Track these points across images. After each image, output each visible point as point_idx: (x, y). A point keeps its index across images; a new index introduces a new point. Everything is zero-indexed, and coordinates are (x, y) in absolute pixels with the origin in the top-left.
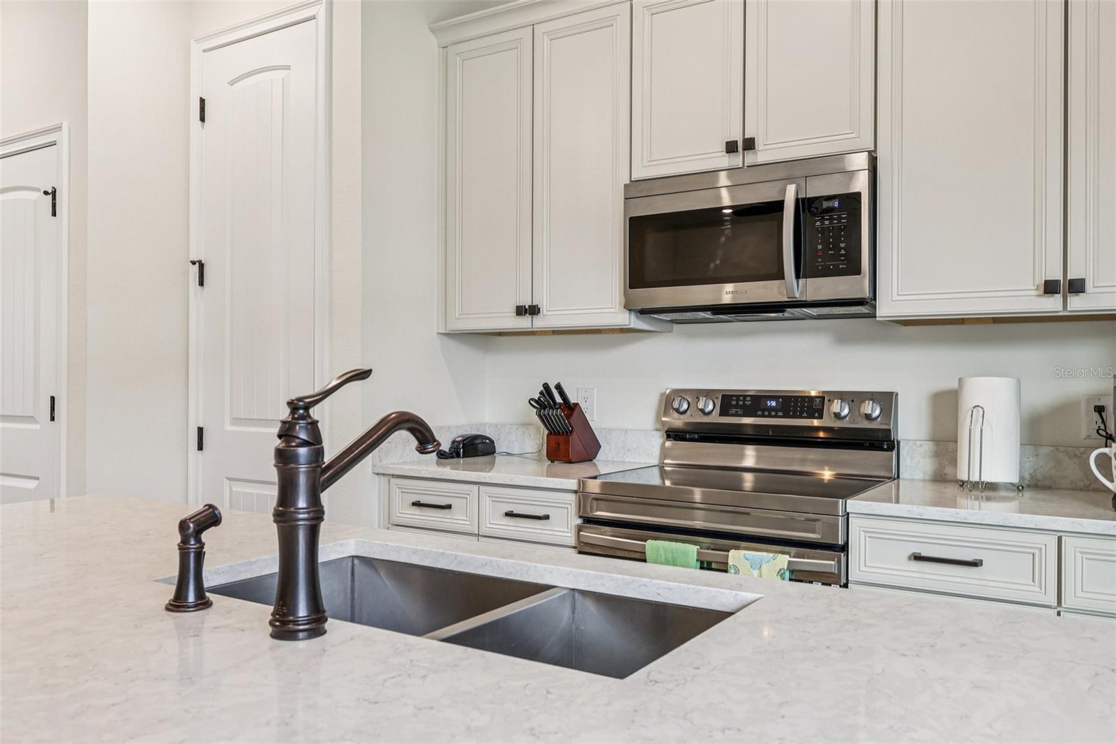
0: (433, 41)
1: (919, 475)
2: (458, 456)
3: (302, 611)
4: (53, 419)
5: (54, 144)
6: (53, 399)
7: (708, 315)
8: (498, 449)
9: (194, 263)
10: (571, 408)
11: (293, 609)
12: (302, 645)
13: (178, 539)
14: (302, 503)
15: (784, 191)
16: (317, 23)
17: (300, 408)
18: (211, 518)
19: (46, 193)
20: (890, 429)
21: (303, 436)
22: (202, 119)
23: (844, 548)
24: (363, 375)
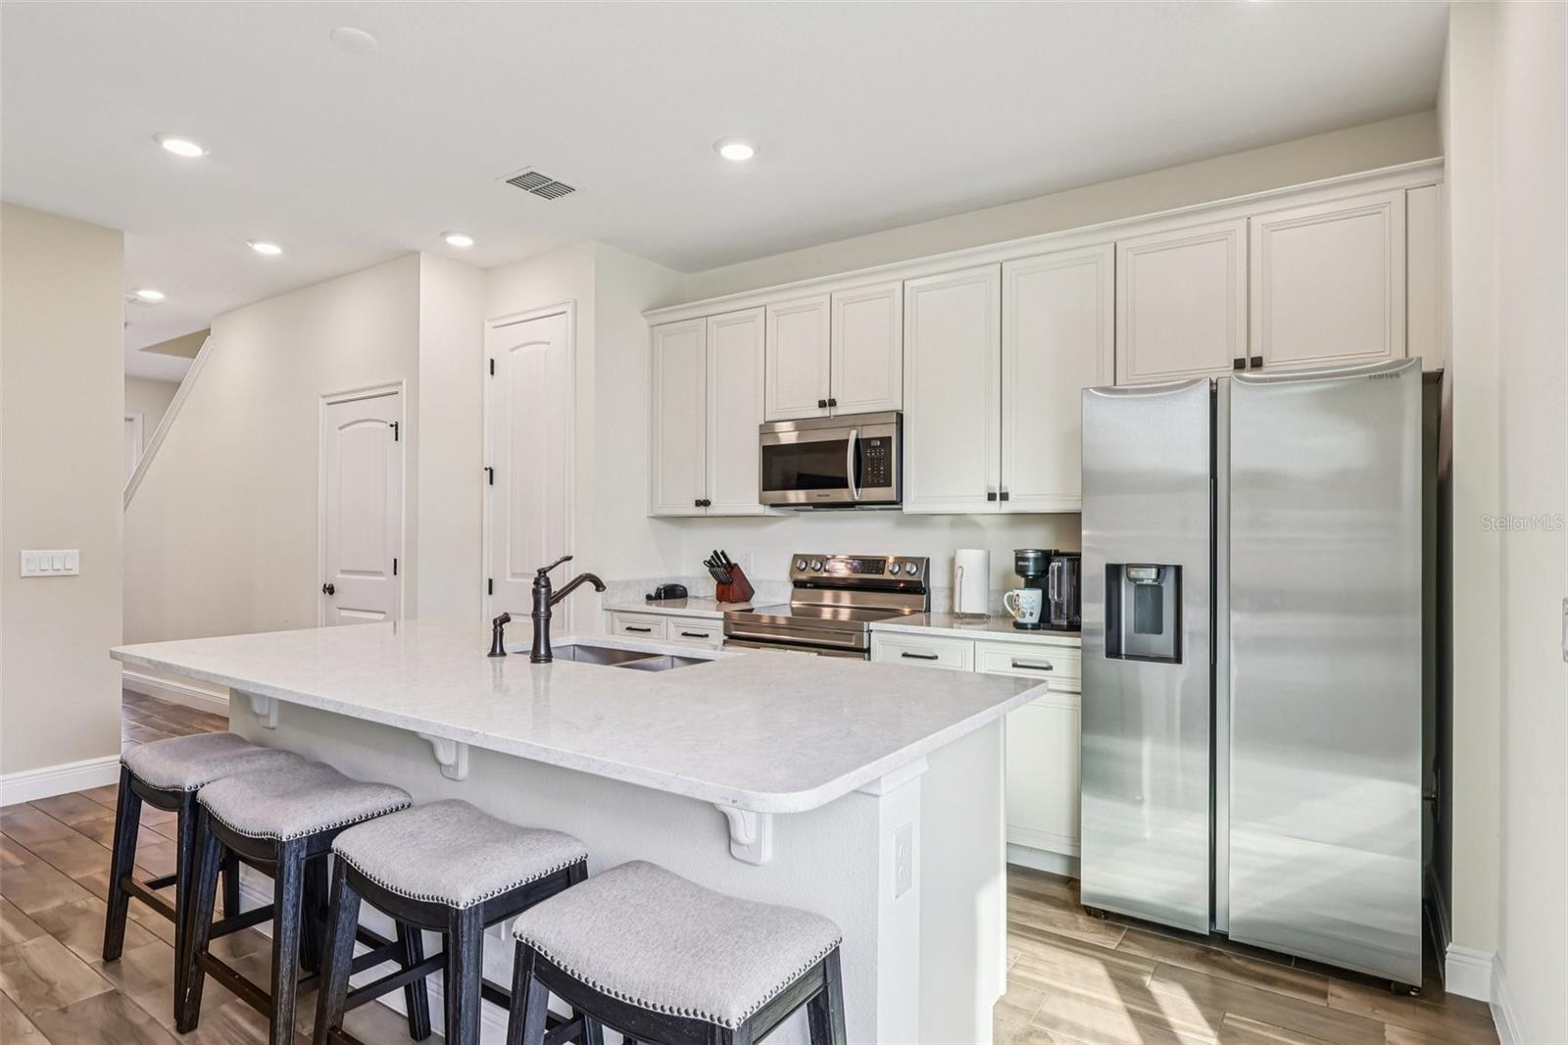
0: (644, 322)
1: (941, 610)
2: (660, 598)
3: (543, 652)
4: (395, 573)
5: (397, 393)
6: (395, 560)
7: (811, 508)
8: (689, 594)
9: (486, 469)
10: (732, 568)
11: (539, 651)
12: (543, 665)
13: (493, 627)
14: (542, 610)
15: (849, 435)
16: (567, 317)
17: (542, 572)
18: (506, 619)
19: (392, 426)
20: (921, 582)
21: (543, 583)
22: (492, 373)
23: (868, 650)
24: (569, 558)
